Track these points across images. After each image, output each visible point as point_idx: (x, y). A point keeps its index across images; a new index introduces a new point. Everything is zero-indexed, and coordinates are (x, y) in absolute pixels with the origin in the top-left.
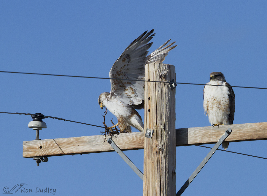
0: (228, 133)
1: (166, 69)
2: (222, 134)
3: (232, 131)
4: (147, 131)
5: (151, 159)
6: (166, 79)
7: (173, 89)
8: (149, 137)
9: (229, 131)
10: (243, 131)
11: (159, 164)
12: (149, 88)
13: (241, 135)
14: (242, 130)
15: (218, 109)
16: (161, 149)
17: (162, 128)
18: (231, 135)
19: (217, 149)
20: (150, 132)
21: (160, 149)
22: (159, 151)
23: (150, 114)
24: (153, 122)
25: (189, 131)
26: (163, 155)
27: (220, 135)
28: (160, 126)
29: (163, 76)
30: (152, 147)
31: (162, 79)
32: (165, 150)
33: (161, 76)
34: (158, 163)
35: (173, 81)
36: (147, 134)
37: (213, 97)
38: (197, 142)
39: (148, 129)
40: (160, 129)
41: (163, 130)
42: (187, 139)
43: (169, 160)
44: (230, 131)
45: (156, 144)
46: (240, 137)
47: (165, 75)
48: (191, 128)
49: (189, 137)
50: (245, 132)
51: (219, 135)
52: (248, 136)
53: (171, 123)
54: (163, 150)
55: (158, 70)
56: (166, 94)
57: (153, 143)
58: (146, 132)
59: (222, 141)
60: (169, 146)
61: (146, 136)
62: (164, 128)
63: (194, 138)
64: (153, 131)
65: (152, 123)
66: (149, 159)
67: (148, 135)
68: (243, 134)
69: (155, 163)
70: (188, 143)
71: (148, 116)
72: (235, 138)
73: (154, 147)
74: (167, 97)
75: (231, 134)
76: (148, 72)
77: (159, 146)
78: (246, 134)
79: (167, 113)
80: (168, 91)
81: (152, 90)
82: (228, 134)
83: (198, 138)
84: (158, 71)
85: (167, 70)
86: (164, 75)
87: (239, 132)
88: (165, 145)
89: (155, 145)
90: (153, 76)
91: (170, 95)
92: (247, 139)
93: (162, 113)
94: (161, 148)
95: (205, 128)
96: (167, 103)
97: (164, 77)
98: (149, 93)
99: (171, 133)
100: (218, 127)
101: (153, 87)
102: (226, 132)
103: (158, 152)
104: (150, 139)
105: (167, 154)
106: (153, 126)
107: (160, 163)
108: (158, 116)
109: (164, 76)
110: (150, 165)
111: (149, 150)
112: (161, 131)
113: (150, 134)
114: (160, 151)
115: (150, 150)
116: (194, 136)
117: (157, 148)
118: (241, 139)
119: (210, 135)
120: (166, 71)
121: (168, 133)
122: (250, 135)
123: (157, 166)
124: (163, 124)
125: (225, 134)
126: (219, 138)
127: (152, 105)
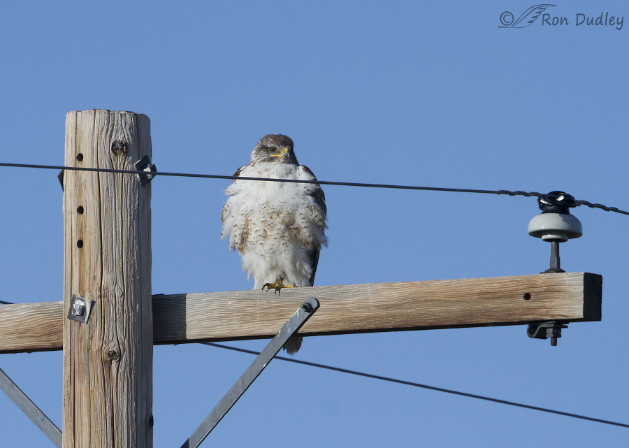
0: (310, 309)
1: (128, 127)
2: (288, 314)
3: (319, 306)
4: (72, 302)
5: (86, 382)
6: (126, 154)
7: (145, 182)
8: (80, 320)
9: (310, 305)
10: (352, 305)
11: (108, 398)
12: (80, 181)
13: (347, 316)
14: (350, 302)
15: (283, 242)
16: (114, 353)
17: (118, 294)
18: (317, 317)
19: (275, 357)
20: (82, 304)
21: (112, 355)
22: (109, 359)
23: (81, 254)
24: (92, 276)
25: (189, 302)
26: (121, 370)
27: (283, 315)
28: (111, 287)
29: (118, 145)
30: (89, 349)
31: (116, 154)
32: (125, 356)
33: (114, 145)
34: (108, 392)
35: (146, 161)
36: (75, 311)
37: (267, 203)
38: (213, 333)
39: (78, 296)
40: (111, 298)
41: (119, 300)
42: (183, 326)
43: (136, 385)
44: (314, 305)
45: (100, 340)
46: (344, 321)
47: (126, 144)
48: (195, 294)
49: (189, 319)
50: (359, 308)
51: (281, 315)
52: (368, 318)
53: (140, 280)
54: (120, 356)
55: (105, 129)
56: (128, 198)
57: (91, 338)
58: (72, 306)
59: (290, 332)
60: (136, 346)
61: (70, 317)
62: (123, 294)
63: (205, 324)
64: (93, 303)
65: (87, 279)
66: (81, 381)
67: (77, 313)
68: (354, 312)
69: (98, 393)
70: (188, 338)
71: (78, 259)
72: (327, 326)
73: (95, 348)
74: (130, 206)
75: (316, 313)
76: (76, 133)
77: (110, 345)
78: (362, 313)
79: (130, 251)
80: (133, 189)
81: (89, 184)
82: (308, 314)
83: (218, 323)
84: (104, 133)
85: (130, 128)
86: (121, 143)
87: (341, 309)
88: (126, 342)
89: (96, 343)
90: (90, 147)
91: (138, 199)
92: (366, 328)
93: (116, 250)
94: (116, 350)
95: (237, 294)
96: (130, 222)
97: (122, 149)
98: (80, 195)
99: (141, 307)
100: (278, 292)
101: (90, 178)
102: (304, 307)
103: (106, 362)
104: (84, 325)
105: (131, 369)
106: (91, 288)
107: (112, 393)
108: (107, 259)
109: (122, 147)
110: (85, 399)
111: (81, 356)
112: (114, 303)
113: (83, 310)
114: (111, 360)
115: (83, 355)
116: (205, 317)
117: (105, 349)
118: (346, 327)
119: (253, 316)
120: (127, 132)
121: (134, 309)
122: (375, 317)
123: (103, 403)
124: (119, 282)
125: (298, 313)
126: (281, 323)
127: (88, 229)
